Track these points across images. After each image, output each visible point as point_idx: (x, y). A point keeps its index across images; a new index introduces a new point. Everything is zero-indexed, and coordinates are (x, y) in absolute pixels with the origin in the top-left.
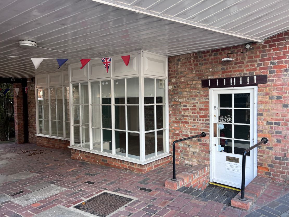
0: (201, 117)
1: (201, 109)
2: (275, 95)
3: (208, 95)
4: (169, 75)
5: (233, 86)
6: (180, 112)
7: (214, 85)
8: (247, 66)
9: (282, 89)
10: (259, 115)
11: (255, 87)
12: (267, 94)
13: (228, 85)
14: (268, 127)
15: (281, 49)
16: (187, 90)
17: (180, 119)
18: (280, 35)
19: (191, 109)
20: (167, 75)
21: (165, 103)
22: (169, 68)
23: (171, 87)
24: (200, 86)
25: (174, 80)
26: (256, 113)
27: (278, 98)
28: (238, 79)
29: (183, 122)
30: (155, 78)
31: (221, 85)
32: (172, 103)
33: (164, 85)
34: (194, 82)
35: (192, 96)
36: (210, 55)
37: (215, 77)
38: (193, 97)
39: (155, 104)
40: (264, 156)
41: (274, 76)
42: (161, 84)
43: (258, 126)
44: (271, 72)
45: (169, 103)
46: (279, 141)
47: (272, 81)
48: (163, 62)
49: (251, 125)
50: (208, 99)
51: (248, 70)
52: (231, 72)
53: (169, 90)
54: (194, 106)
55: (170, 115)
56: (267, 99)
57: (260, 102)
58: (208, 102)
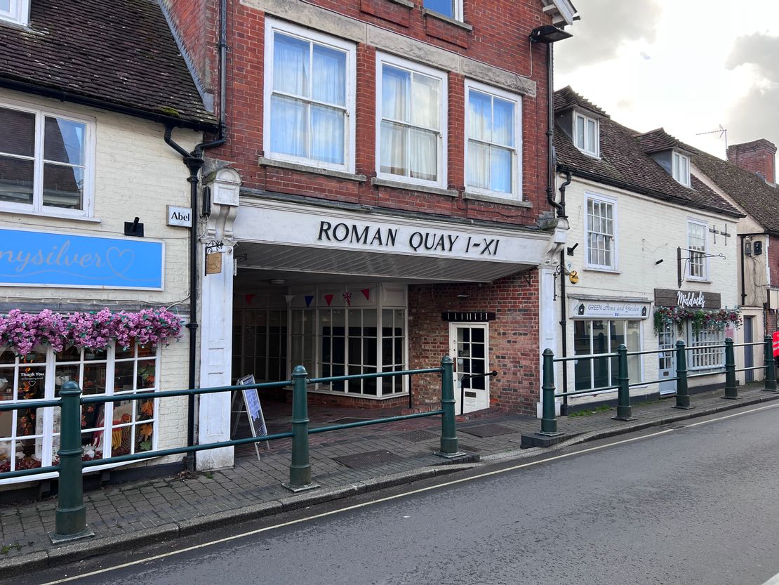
0: (441, 351)
1: (441, 343)
2: (502, 331)
3: (448, 329)
4: (409, 304)
5: (469, 321)
6: (421, 346)
7: (453, 320)
8: (480, 303)
9: (506, 326)
10: (490, 349)
11: (487, 323)
12: (496, 330)
13: (465, 320)
14: (496, 360)
15: (505, 291)
16: (428, 322)
17: (421, 354)
18: (504, 278)
19: (432, 343)
20: (407, 305)
21: (404, 335)
22: (409, 297)
23: (411, 318)
24: (440, 318)
25: (414, 311)
26: (488, 347)
27: (504, 334)
28: (473, 314)
29: (423, 357)
30: (394, 308)
31: (459, 320)
32: (412, 336)
33: (404, 315)
34: (435, 315)
35: (432, 329)
36: (449, 289)
37: (454, 311)
38: (434, 330)
39: (394, 337)
40: (495, 388)
41: (501, 314)
42: (400, 314)
43: (490, 361)
44: (498, 311)
45: (409, 335)
46: (505, 373)
47: (499, 318)
48: (403, 291)
49: (485, 359)
50: (448, 332)
51: (481, 307)
52: (467, 307)
53: (409, 321)
54: (435, 340)
55: (409, 349)
56: (496, 336)
57: (491, 337)
58: (448, 336)
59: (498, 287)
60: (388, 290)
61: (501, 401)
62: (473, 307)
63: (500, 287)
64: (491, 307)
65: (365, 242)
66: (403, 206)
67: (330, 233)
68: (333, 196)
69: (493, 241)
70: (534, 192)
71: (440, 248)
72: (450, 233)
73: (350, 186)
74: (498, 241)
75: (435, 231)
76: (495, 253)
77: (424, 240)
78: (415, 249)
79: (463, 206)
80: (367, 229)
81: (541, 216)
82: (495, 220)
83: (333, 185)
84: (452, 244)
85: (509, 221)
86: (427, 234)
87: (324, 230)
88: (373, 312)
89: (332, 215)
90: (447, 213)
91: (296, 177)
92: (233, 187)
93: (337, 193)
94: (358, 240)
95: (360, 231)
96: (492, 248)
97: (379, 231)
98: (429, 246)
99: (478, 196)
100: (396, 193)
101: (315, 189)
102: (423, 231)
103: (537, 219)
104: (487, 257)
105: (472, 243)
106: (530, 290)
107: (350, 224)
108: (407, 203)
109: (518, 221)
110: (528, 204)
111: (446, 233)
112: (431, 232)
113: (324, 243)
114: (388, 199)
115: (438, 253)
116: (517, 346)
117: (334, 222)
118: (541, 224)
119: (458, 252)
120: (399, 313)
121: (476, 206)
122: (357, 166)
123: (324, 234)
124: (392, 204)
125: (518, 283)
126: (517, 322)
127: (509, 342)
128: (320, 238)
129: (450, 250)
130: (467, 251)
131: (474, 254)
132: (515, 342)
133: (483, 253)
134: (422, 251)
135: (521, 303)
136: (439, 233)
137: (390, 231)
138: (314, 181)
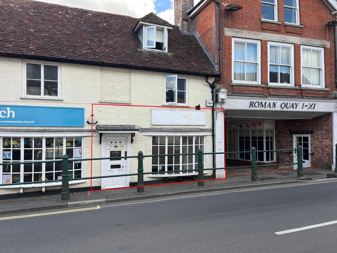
0: (290, 145)
1: (289, 142)
2: (316, 138)
3: (293, 137)
4: (275, 128)
5: (302, 134)
6: (281, 144)
7: (294, 133)
8: (307, 127)
9: (318, 136)
10: (311, 145)
11: (310, 135)
12: (314, 137)
13: (300, 133)
14: (314, 149)
15: (317, 122)
16: (284, 134)
17: (281, 146)
18: (317, 117)
19: (286, 142)
21: (274, 139)
22: (275, 125)
23: (276, 133)
24: (289, 133)
25: (278, 130)
26: (310, 144)
27: (317, 139)
28: (303, 132)
29: (282, 148)
30: (270, 129)
31: (297, 133)
32: (277, 140)
33: (273, 132)
34: (286, 132)
35: (286, 137)
36: (293, 122)
37: (295, 130)
39: (270, 140)
40: (313, 159)
41: (316, 131)
43: (311, 149)
44: (315, 130)
46: (318, 154)
47: (315, 133)
48: (273, 123)
49: (309, 148)
51: (307, 129)
52: (301, 129)
53: (276, 134)
54: (287, 141)
55: (276, 145)
56: (314, 139)
57: (311, 140)
58: (292, 140)
59: (314, 121)
60: (267, 123)
61: (316, 164)
62: (304, 128)
63: (315, 121)
64: (311, 128)
65: (265, 107)
66: (278, 94)
67: (253, 105)
68: (254, 93)
69: (313, 104)
70: (330, 84)
71: (292, 108)
72: (296, 102)
73: (260, 89)
74: (315, 104)
75: (290, 102)
76: (314, 108)
77: (286, 105)
78: (283, 108)
79: (301, 92)
80: (266, 103)
81: (333, 93)
82: (313, 96)
83: (254, 89)
84: (296, 106)
85: (319, 96)
86: (287, 103)
87: (251, 104)
88: (262, 131)
89: (254, 99)
90: (295, 95)
91: (242, 87)
92: (225, 93)
93: (255, 91)
94: (263, 106)
95: (263, 103)
96: (313, 106)
97: (270, 103)
98: (288, 107)
99: (307, 88)
100: (275, 90)
101: (248, 91)
102: (286, 102)
103: (331, 94)
104: (310, 110)
105: (304, 105)
106: (329, 122)
107: (260, 101)
108: (279, 92)
109: (324, 96)
110: (327, 89)
111: (294, 102)
112: (289, 102)
113: (251, 108)
114: (273, 92)
115: (291, 109)
116: (323, 143)
117: (255, 101)
118: (333, 96)
119: (299, 109)
120: (272, 131)
121: (306, 91)
122: (261, 82)
123: (251, 106)
124: (274, 93)
125: (323, 119)
126: (323, 134)
127: (319, 142)
128: (250, 107)
129: (296, 108)
130: (303, 108)
131: (305, 109)
132: (322, 142)
133: (309, 108)
134: (285, 109)
135: (325, 127)
136: (292, 102)
137: (274, 103)
138: (248, 88)
